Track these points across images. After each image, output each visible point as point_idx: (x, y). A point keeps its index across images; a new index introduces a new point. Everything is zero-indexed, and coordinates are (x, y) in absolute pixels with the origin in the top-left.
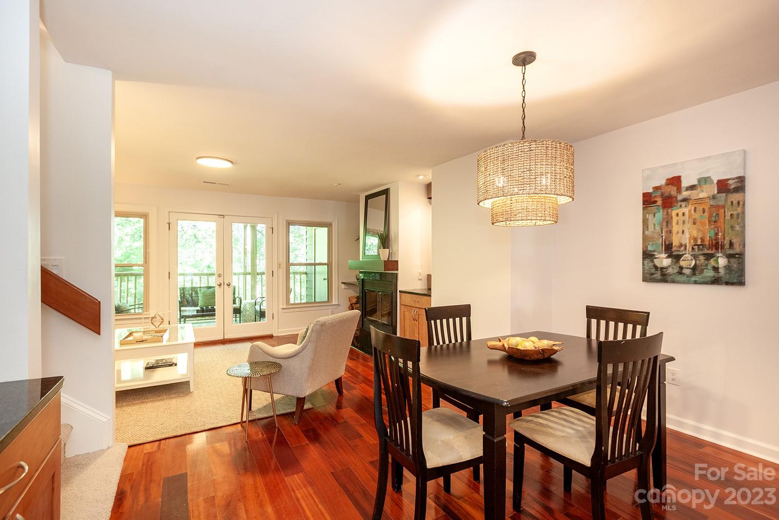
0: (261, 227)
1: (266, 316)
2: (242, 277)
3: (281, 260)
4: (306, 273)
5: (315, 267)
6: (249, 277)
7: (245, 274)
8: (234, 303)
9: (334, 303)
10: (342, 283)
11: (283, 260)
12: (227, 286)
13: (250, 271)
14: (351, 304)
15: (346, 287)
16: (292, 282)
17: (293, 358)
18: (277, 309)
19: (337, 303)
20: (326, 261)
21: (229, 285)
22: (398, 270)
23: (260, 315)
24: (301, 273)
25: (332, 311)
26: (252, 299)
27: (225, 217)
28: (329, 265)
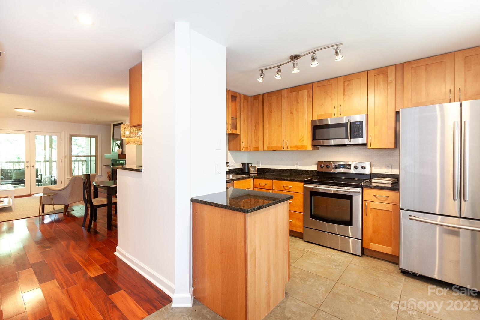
0: (55, 138)
1: (57, 183)
2: (43, 164)
3: (66, 154)
4: (86, 161)
5: (90, 158)
6: (47, 164)
7: (45, 161)
8: (37, 177)
9: (99, 175)
10: (104, 165)
11: (67, 153)
12: (32, 167)
13: (48, 160)
14: (109, 175)
15: (106, 167)
16: (73, 165)
17: (63, 191)
18: (64, 178)
19: (101, 175)
20: (95, 155)
21: (33, 167)
22: (126, 158)
23: (54, 182)
24: (82, 161)
25: (98, 179)
26: (50, 175)
27: (31, 132)
28: (96, 156)
